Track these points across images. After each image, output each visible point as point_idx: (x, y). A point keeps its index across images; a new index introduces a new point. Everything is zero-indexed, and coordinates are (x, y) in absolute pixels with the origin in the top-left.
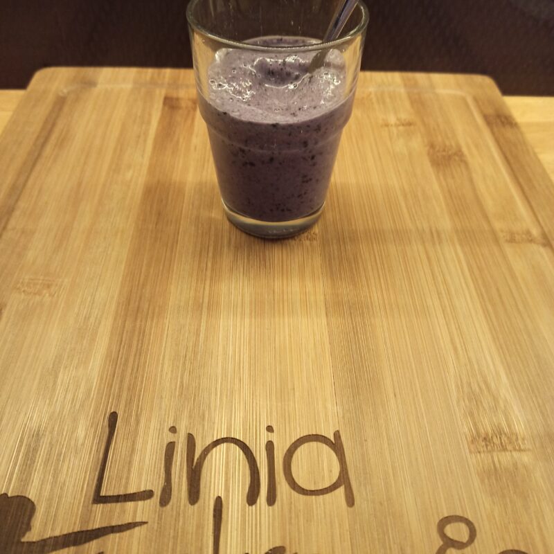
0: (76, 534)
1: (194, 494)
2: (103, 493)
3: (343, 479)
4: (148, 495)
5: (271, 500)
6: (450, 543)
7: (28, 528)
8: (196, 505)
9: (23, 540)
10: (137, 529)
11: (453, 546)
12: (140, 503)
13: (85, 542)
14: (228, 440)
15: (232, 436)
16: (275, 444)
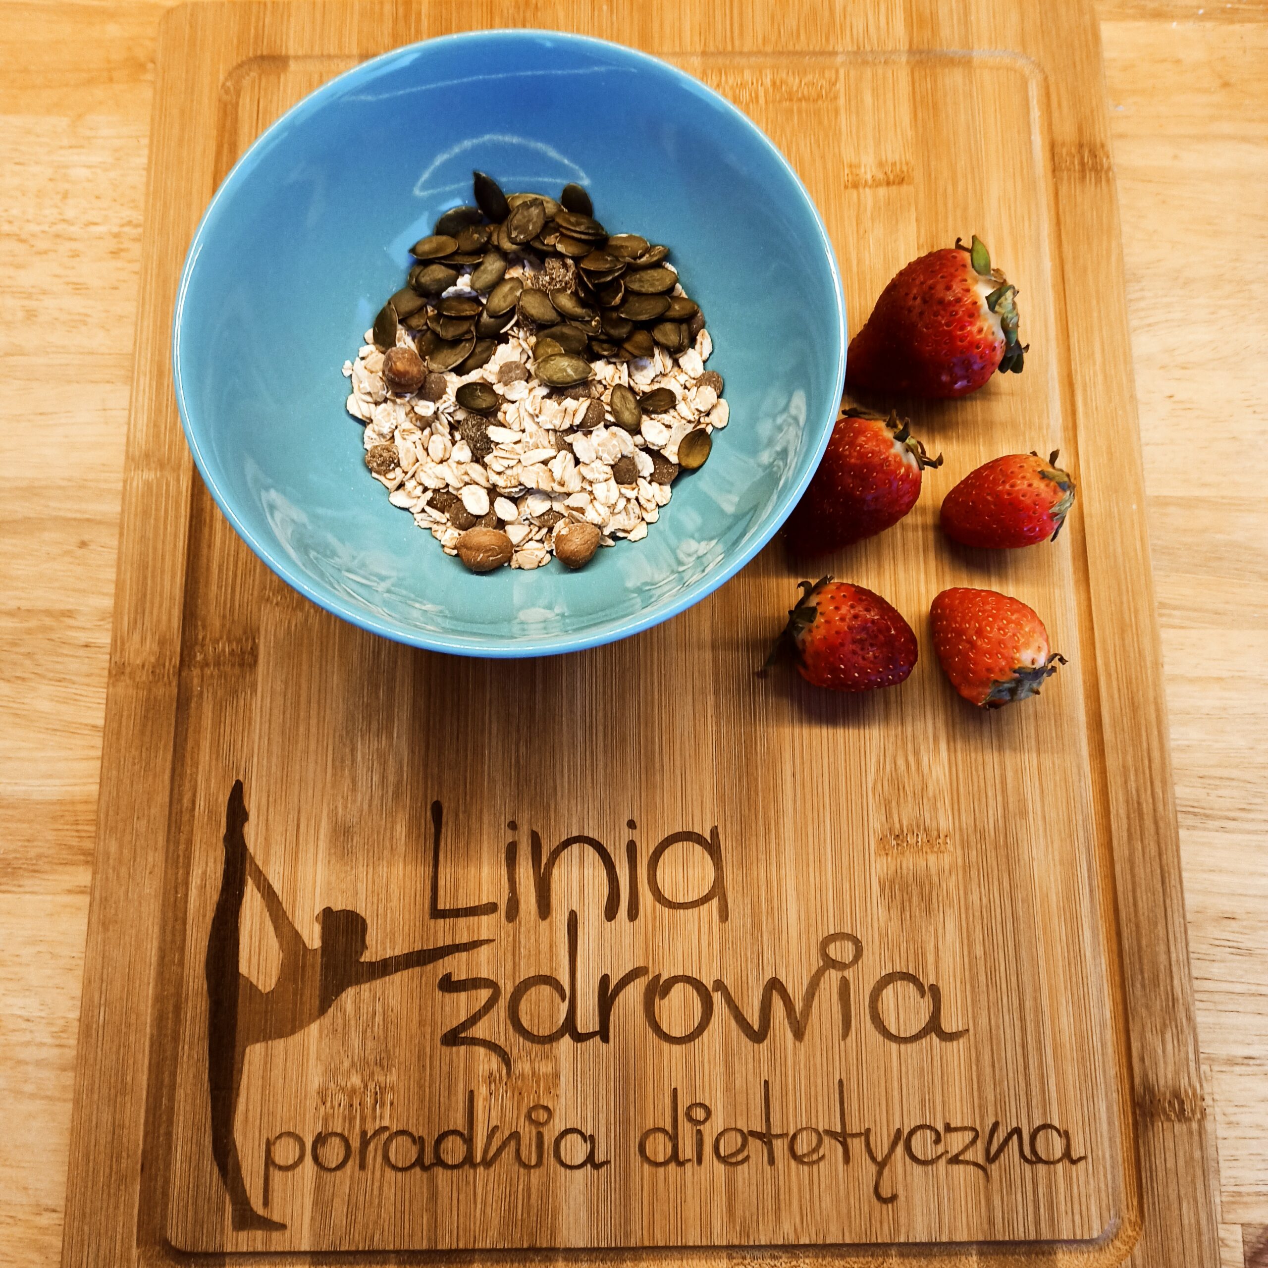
0: (419, 952)
1: (544, 908)
2: (441, 906)
3: (718, 890)
4: (492, 908)
5: (633, 915)
6: (831, 963)
7: (364, 946)
8: (548, 920)
9: (362, 960)
10: (484, 949)
11: (834, 967)
12: (484, 919)
13: (430, 962)
14: (581, 839)
15: (586, 834)
16: (638, 844)
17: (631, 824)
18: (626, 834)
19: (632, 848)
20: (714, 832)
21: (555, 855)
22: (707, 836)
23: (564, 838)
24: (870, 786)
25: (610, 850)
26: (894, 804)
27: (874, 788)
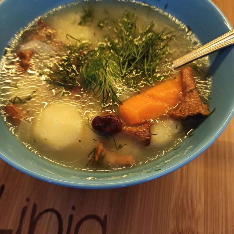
4: (10, 232)
14: (53, 210)
15: (55, 208)
16: (74, 217)
17: (73, 208)
18: (70, 212)
19: (71, 218)
20: (105, 217)
21: (41, 215)
22: (102, 219)
23: (46, 208)
24: (171, 209)
25: (63, 217)
26: (180, 219)
27: (173, 211)
